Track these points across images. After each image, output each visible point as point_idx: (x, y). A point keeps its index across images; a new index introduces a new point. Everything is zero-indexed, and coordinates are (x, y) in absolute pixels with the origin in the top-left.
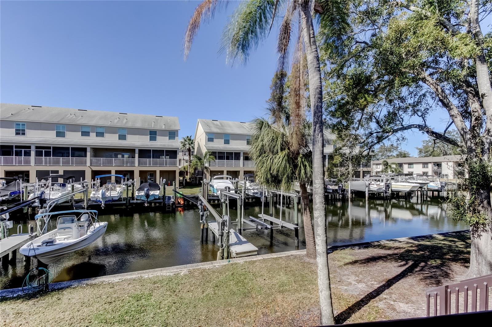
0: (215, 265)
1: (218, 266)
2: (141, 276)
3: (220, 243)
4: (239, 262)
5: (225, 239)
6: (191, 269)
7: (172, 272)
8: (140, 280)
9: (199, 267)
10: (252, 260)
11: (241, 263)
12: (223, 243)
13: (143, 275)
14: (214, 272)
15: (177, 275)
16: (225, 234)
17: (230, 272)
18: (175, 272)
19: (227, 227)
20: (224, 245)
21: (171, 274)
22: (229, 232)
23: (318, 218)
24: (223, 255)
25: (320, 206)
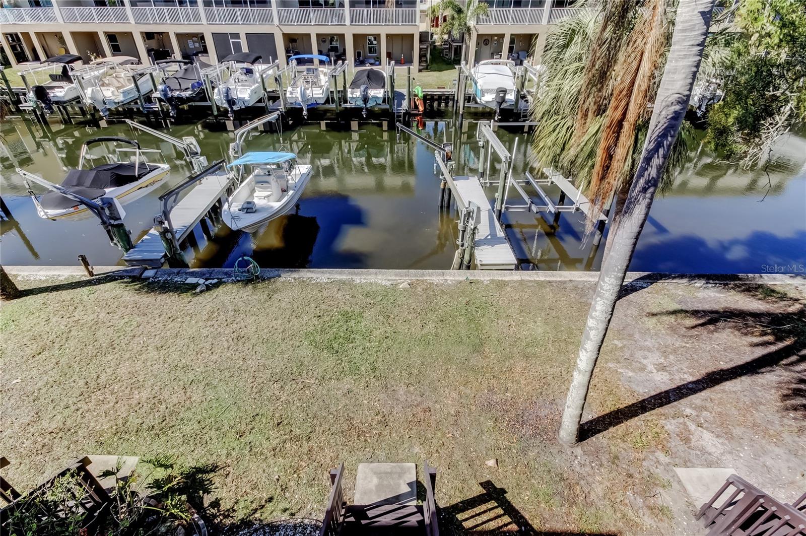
0: (448, 278)
1: (451, 281)
2: (352, 279)
3: (460, 240)
4: (482, 279)
5: (468, 236)
6: (413, 278)
7: (389, 280)
8: (350, 284)
9: (425, 278)
10: (504, 279)
11: (486, 283)
12: (465, 242)
13: (354, 277)
14: (443, 292)
15: (394, 286)
16: (468, 230)
17: (466, 297)
18: (392, 280)
19: (473, 219)
20: (466, 245)
21: (388, 283)
22: (475, 228)
23: (592, 330)
24: (463, 257)
25: (600, 316)
